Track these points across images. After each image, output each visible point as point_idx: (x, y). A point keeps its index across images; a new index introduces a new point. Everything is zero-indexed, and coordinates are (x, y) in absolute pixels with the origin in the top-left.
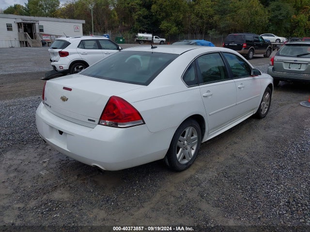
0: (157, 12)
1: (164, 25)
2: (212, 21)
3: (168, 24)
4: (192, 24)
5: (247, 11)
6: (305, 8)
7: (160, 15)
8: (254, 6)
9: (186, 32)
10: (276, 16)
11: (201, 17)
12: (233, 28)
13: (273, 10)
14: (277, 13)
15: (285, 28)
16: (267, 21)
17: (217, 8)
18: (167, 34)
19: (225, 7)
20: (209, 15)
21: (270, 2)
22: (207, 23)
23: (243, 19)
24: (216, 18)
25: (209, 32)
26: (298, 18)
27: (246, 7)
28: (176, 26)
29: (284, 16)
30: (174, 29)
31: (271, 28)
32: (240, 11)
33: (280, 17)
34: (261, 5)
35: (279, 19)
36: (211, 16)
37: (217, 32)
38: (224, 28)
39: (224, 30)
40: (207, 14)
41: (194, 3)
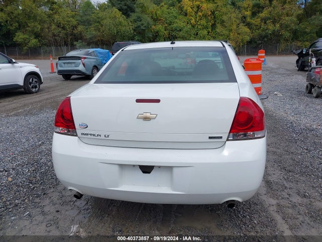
0: (7, 21)
1: (19, 37)
2: (77, 31)
3: (25, 36)
4: (54, 35)
5: (112, 21)
6: (161, 20)
7: (11, 25)
8: (117, 17)
9: (49, 45)
10: (139, 27)
11: (64, 28)
12: (99, 38)
13: (135, 21)
14: (139, 23)
15: (148, 37)
16: (132, 31)
17: (78, 18)
18: (26, 48)
19: (88, 17)
20: (72, 26)
21: (131, 14)
22: (71, 35)
23: (109, 29)
24: (80, 28)
25: (75, 43)
26: (158, 28)
27: (110, 18)
28: (35, 38)
29: (146, 27)
30: (34, 41)
31: (136, 38)
32: (105, 21)
33: (142, 27)
34: (123, 16)
35: (142, 29)
36: (75, 27)
37: (84, 43)
38: (91, 38)
39: (91, 41)
40: (69, 25)
41: (51, 12)
